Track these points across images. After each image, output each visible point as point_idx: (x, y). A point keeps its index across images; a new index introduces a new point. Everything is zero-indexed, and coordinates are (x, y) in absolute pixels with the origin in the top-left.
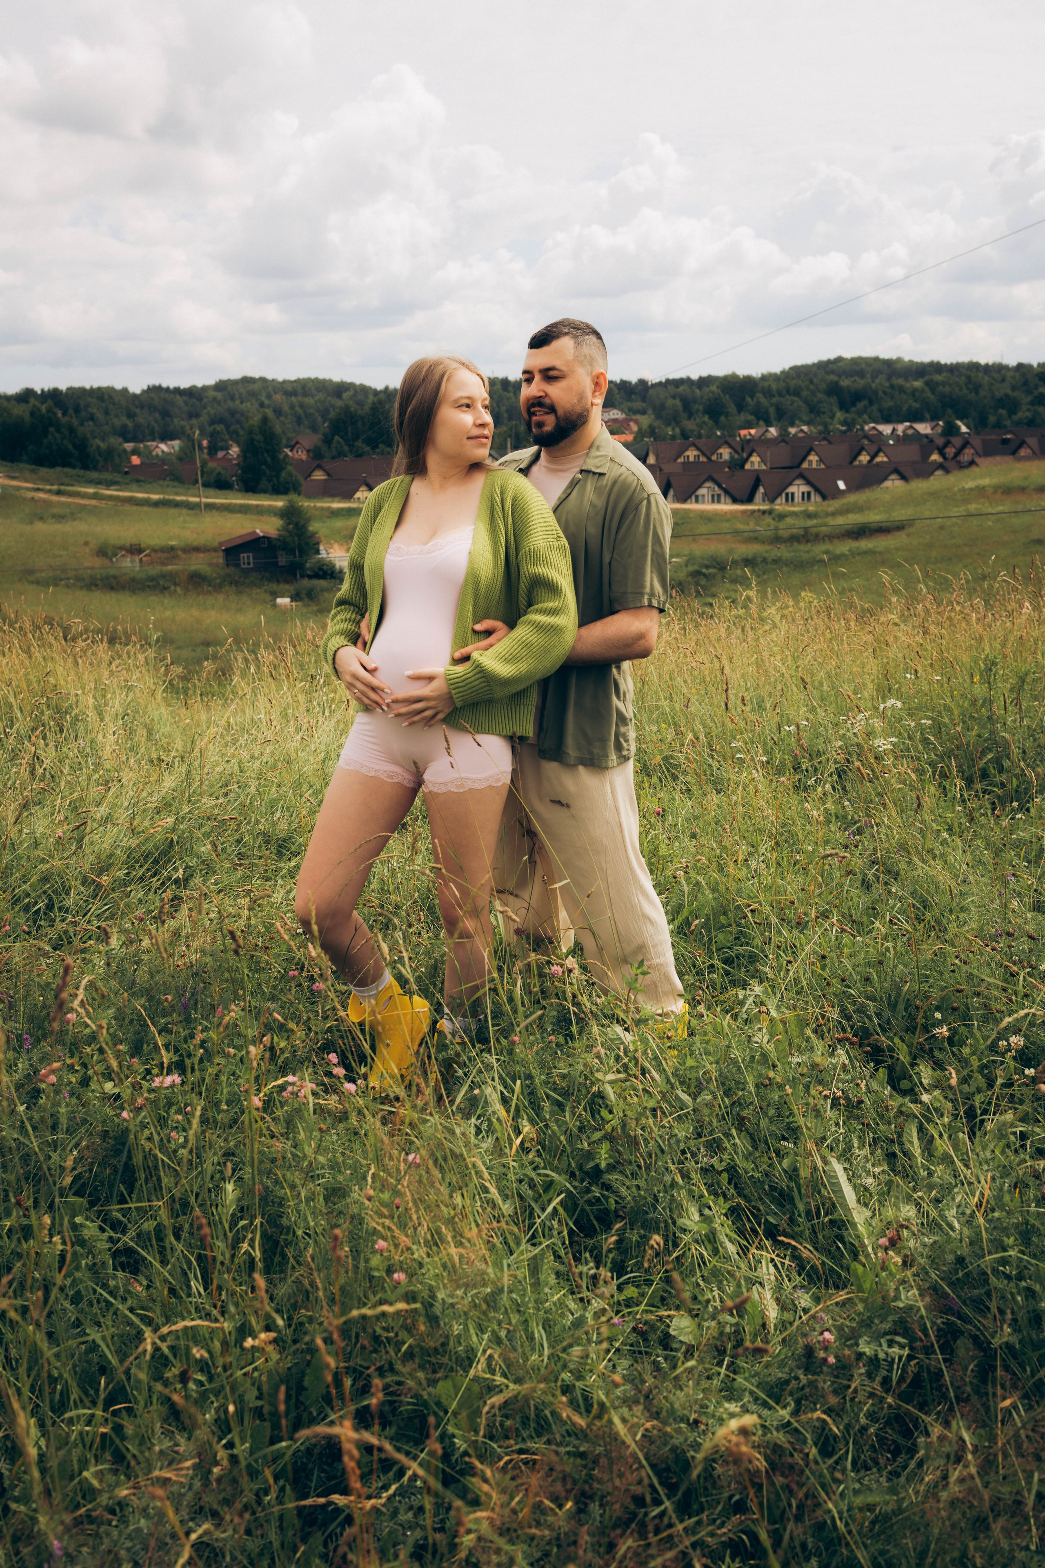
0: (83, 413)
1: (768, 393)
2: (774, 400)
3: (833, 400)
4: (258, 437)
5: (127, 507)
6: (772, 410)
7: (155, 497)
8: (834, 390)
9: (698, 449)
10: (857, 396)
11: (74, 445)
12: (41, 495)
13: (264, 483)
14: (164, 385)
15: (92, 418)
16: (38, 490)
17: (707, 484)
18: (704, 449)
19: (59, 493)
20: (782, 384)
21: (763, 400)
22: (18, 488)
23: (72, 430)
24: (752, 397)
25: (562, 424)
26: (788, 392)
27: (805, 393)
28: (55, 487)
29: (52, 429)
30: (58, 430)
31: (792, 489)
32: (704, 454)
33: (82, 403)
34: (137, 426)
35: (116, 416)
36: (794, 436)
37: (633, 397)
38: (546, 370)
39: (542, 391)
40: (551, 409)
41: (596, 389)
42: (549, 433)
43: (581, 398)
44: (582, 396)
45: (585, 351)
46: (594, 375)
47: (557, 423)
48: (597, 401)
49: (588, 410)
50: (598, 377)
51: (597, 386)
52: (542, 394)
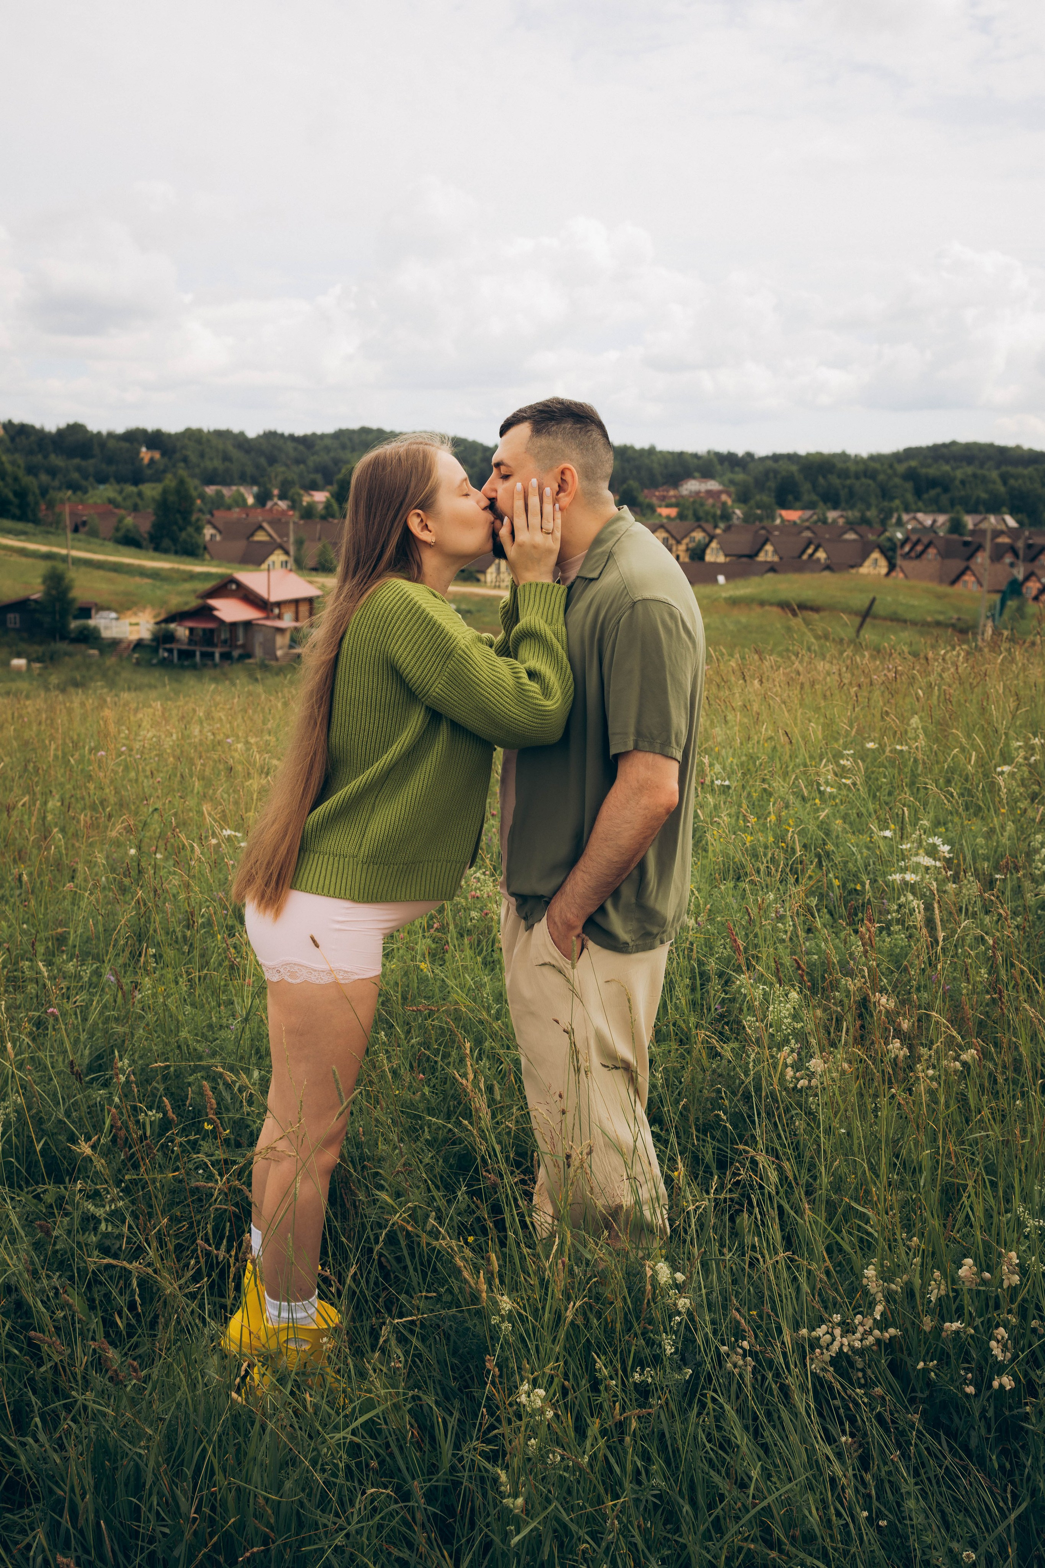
1: (844, 474)
2: (848, 482)
3: (909, 485)
6: (843, 493)
8: (911, 476)
10: (933, 483)
15: (185, 460)
20: (861, 467)
21: (835, 481)
24: (824, 477)
26: (866, 476)
27: (881, 477)
36: (835, 521)
37: (737, 469)
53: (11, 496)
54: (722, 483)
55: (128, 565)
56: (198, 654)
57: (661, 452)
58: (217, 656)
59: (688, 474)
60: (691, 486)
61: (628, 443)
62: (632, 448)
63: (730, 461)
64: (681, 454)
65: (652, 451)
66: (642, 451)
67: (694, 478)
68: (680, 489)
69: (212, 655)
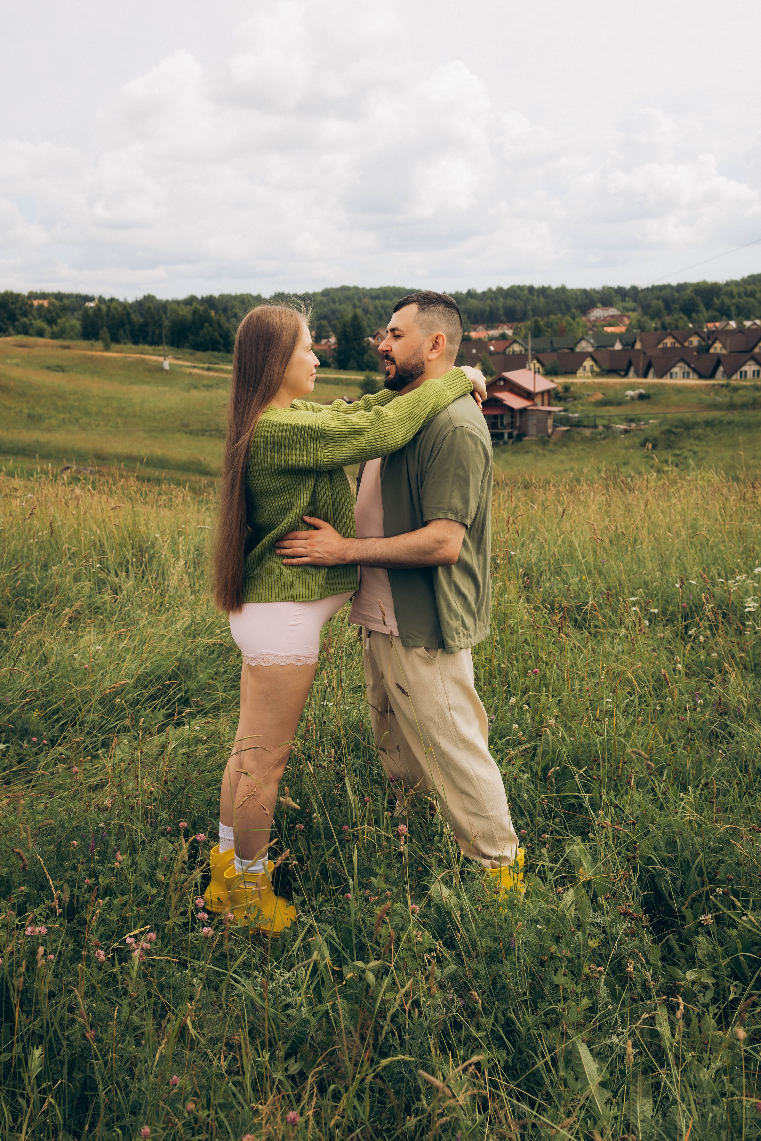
0: (229, 313)
1: (731, 295)
2: (734, 301)
4: (350, 330)
6: (733, 308)
9: (674, 337)
11: (221, 336)
12: (197, 371)
13: (352, 363)
14: (286, 292)
16: (195, 367)
17: (681, 364)
18: (679, 338)
19: (209, 369)
20: (741, 289)
21: (727, 301)
22: (181, 366)
23: (220, 326)
24: (718, 298)
25: (400, 373)
26: (746, 294)
27: (758, 295)
28: (206, 366)
29: (206, 324)
30: (211, 325)
31: (745, 368)
32: (678, 341)
33: (229, 305)
36: (749, 327)
37: (627, 299)
38: (393, 330)
39: (387, 346)
40: (393, 361)
41: (434, 347)
42: (392, 380)
43: (416, 353)
44: (418, 351)
45: (426, 316)
46: (433, 336)
47: (397, 372)
48: (433, 356)
49: (423, 363)
50: (437, 338)
51: (435, 345)
52: (388, 348)
53: (218, 337)
54: (618, 309)
55: (347, 379)
57: (572, 290)
58: (506, 436)
59: (594, 306)
60: (598, 313)
61: (546, 285)
62: (549, 288)
63: (622, 293)
64: (585, 291)
65: (563, 290)
66: (557, 290)
67: (598, 307)
68: (588, 316)
69: (502, 435)
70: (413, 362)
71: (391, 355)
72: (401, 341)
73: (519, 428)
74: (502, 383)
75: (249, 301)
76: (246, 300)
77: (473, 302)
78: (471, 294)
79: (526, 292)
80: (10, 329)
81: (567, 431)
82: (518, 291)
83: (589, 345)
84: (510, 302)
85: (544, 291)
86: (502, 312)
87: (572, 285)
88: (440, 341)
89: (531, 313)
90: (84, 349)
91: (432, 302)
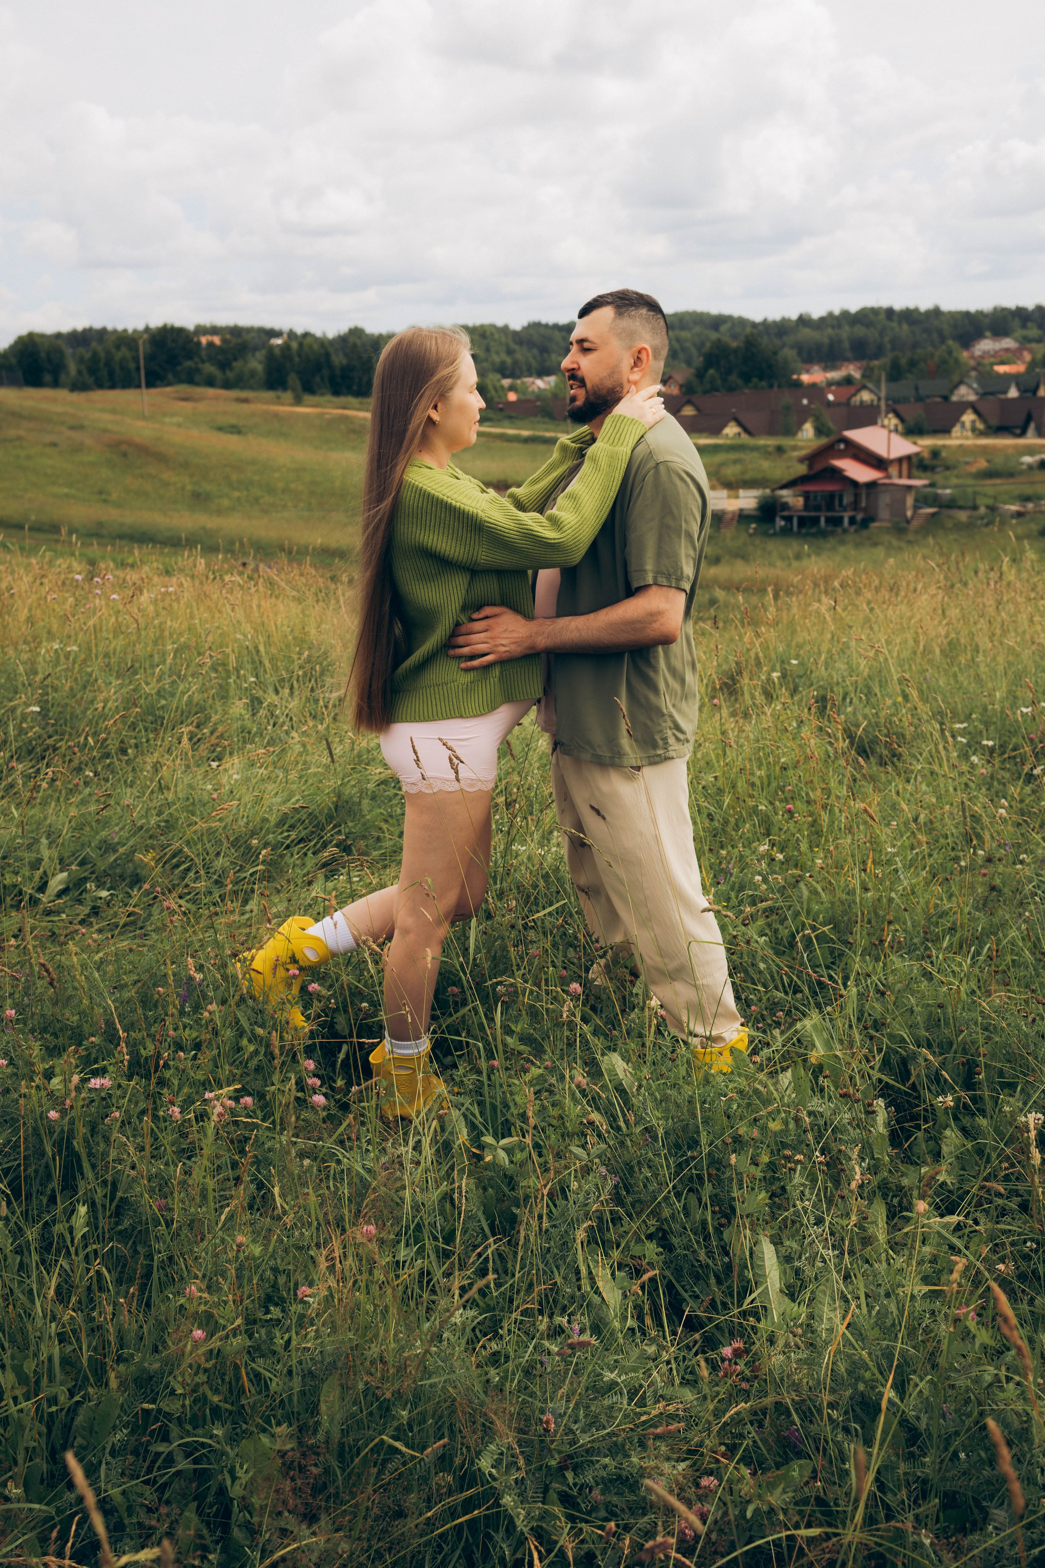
5: (498, 444)
7: (525, 433)
14: (544, 321)
25: (592, 398)
34: (515, 363)
35: (497, 353)
37: (1029, 324)
38: (581, 341)
39: (573, 363)
40: (582, 382)
41: (636, 365)
42: (580, 409)
43: (613, 373)
44: (614, 371)
45: (626, 323)
46: (635, 349)
47: (587, 399)
48: (635, 377)
49: (621, 386)
50: (639, 352)
51: (637, 361)
52: (575, 366)
54: (1016, 340)
56: (823, 520)
57: (950, 313)
58: (846, 521)
59: (980, 335)
60: (986, 345)
61: (912, 306)
62: (916, 310)
63: (1021, 315)
64: (967, 314)
65: (936, 312)
66: (928, 313)
67: (985, 337)
68: (972, 349)
69: (839, 520)
70: (609, 384)
71: (579, 373)
72: (592, 356)
73: (865, 510)
74: (842, 446)
75: (492, 334)
76: (488, 333)
77: (806, 333)
78: (803, 321)
79: (882, 316)
80: (170, 376)
81: (933, 515)
82: (872, 316)
83: (971, 392)
84: (860, 331)
85: (909, 316)
86: (846, 345)
87: (948, 306)
88: (643, 356)
89: (888, 346)
90: (267, 402)
91: (632, 305)
